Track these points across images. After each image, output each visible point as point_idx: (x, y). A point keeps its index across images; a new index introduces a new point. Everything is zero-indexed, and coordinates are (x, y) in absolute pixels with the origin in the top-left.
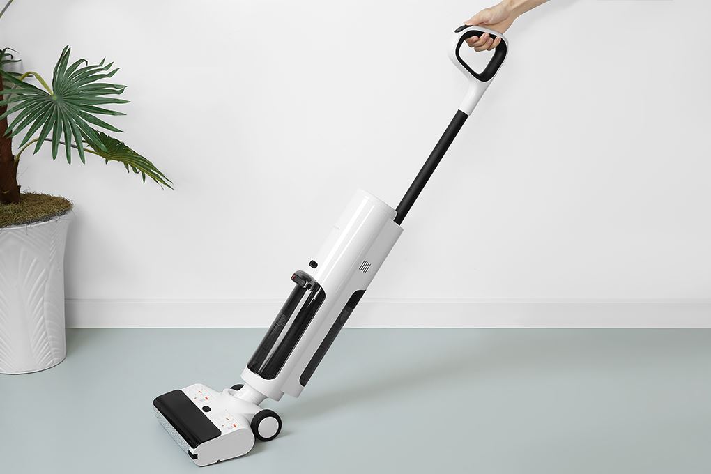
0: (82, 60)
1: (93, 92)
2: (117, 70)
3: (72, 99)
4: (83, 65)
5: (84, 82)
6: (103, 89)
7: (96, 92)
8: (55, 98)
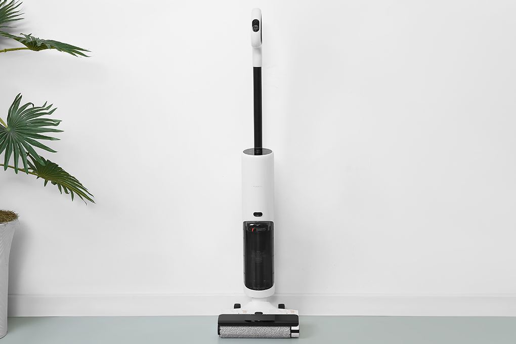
0: (30, 103)
1: (36, 124)
2: (55, 109)
3: (21, 129)
4: (30, 106)
5: (29, 117)
6: (44, 122)
7: (39, 124)
8: (9, 130)
